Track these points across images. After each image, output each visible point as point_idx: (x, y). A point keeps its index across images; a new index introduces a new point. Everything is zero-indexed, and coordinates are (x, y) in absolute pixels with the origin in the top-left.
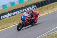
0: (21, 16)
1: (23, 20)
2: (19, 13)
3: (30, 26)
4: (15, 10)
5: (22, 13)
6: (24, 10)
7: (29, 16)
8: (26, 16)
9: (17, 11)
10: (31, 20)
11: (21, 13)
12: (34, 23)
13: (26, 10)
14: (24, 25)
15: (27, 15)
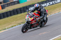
2: (49, 5)
4: (44, 2)
5: (52, 5)
6: (54, 2)
9: (46, 3)
11: (50, 5)
13: (56, 2)
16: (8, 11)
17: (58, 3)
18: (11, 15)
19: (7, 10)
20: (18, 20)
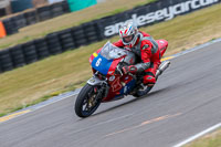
0: (92, 57)
1: (100, 73)
3: (130, 97)
7: (124, 56)
8: (112, 60)
9: (167, 6)
10: (133, 73)
12: (145, 88)
14: (103, 94)
15: (115, 53)
16: (30, 39)
17: (210, 5)
18: (40, 56)
19: (27, 37)
20: (63, 74)
